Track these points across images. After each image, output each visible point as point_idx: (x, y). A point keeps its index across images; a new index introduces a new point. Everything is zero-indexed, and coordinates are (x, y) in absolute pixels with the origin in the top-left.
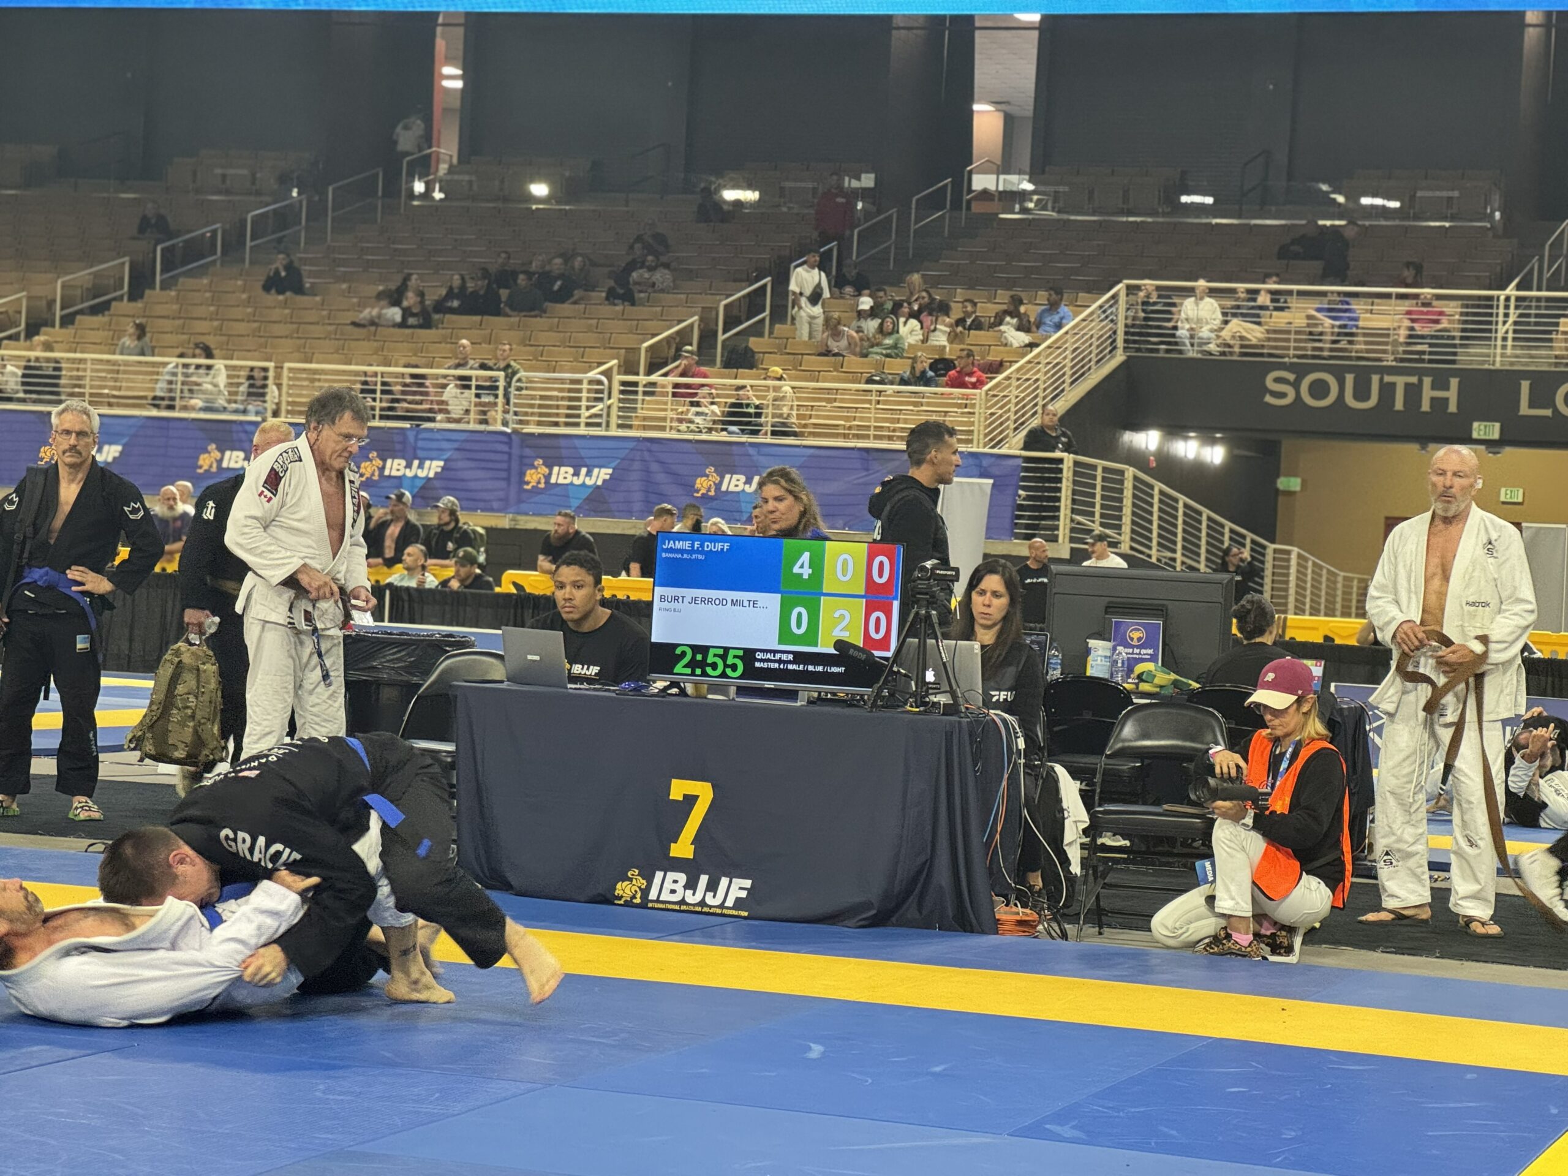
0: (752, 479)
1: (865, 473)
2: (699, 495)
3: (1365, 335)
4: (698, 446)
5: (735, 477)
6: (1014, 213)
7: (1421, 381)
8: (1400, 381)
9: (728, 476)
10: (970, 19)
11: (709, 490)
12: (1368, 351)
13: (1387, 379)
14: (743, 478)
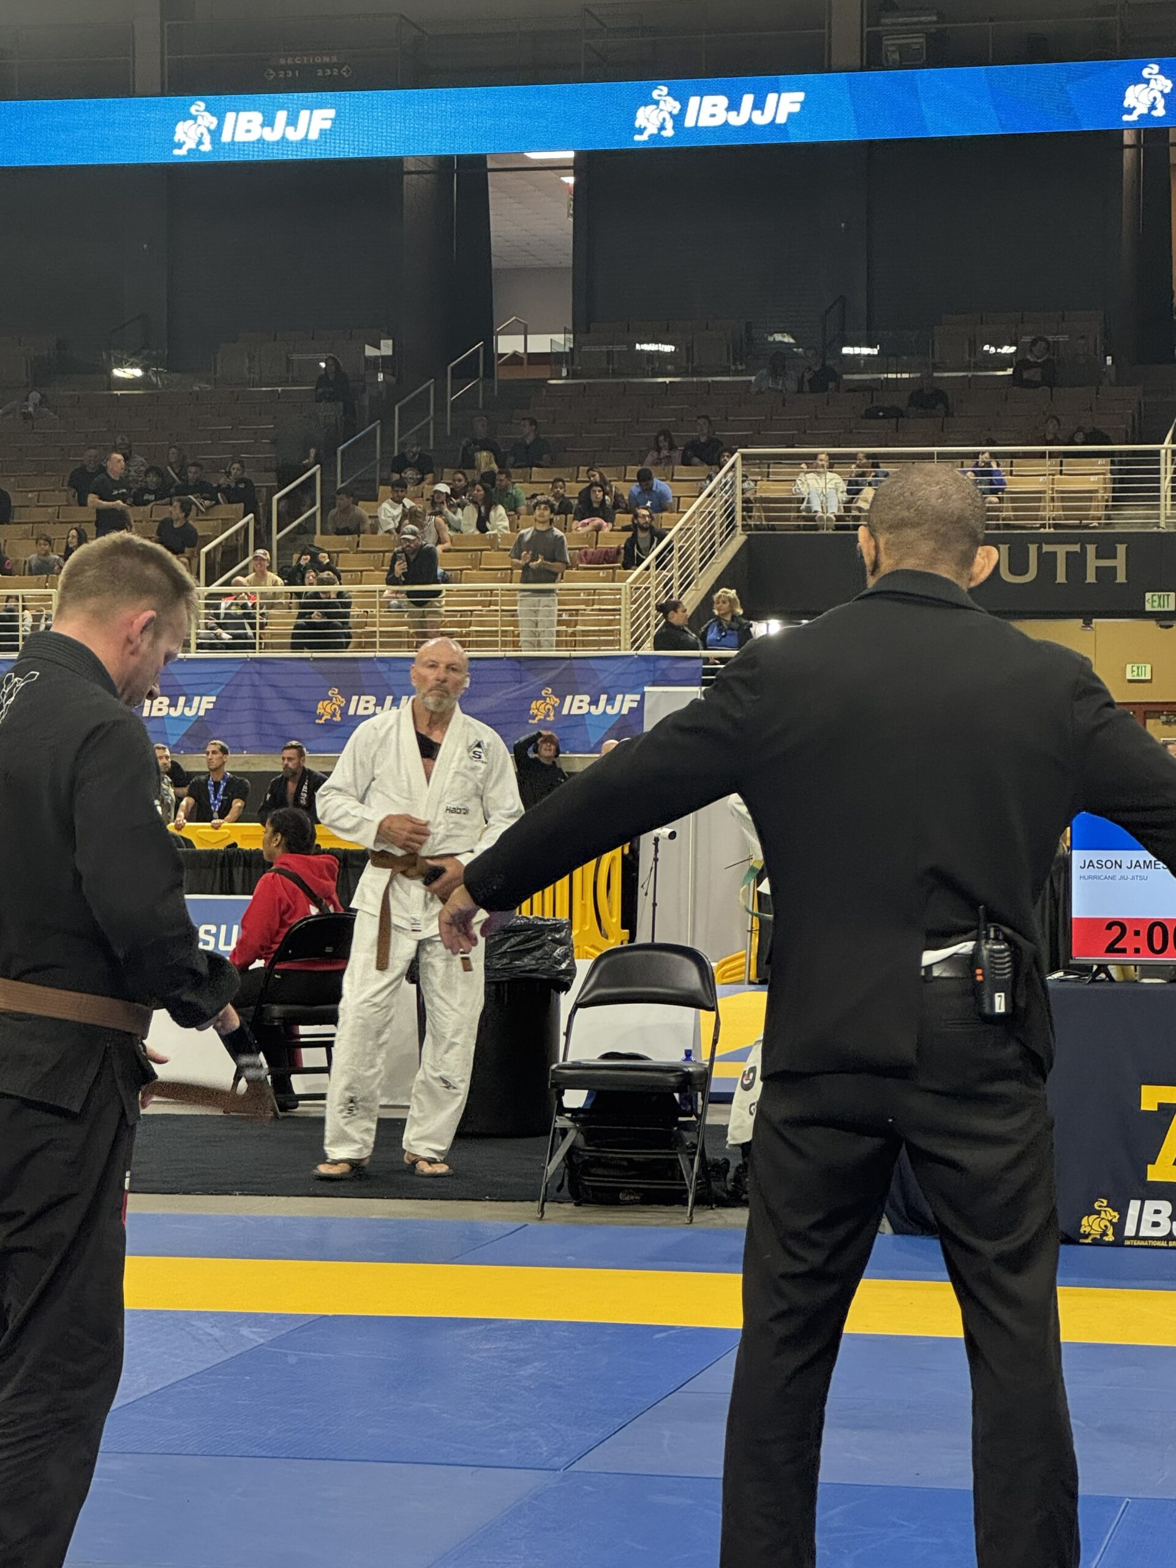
0: (384, 700)
1: (518, 686)
2: (322, 721)
3: (1013, 500)
4: (315, 664)
5: (364, 698)
6: (561, 378)
7: (1083, 549)
8: (1061, 551)
9: (355, 698)
10: (480, 160)
11: (334, 715)
12: (1017, 518)
13: (1046, 548)
14: (373, 699)
